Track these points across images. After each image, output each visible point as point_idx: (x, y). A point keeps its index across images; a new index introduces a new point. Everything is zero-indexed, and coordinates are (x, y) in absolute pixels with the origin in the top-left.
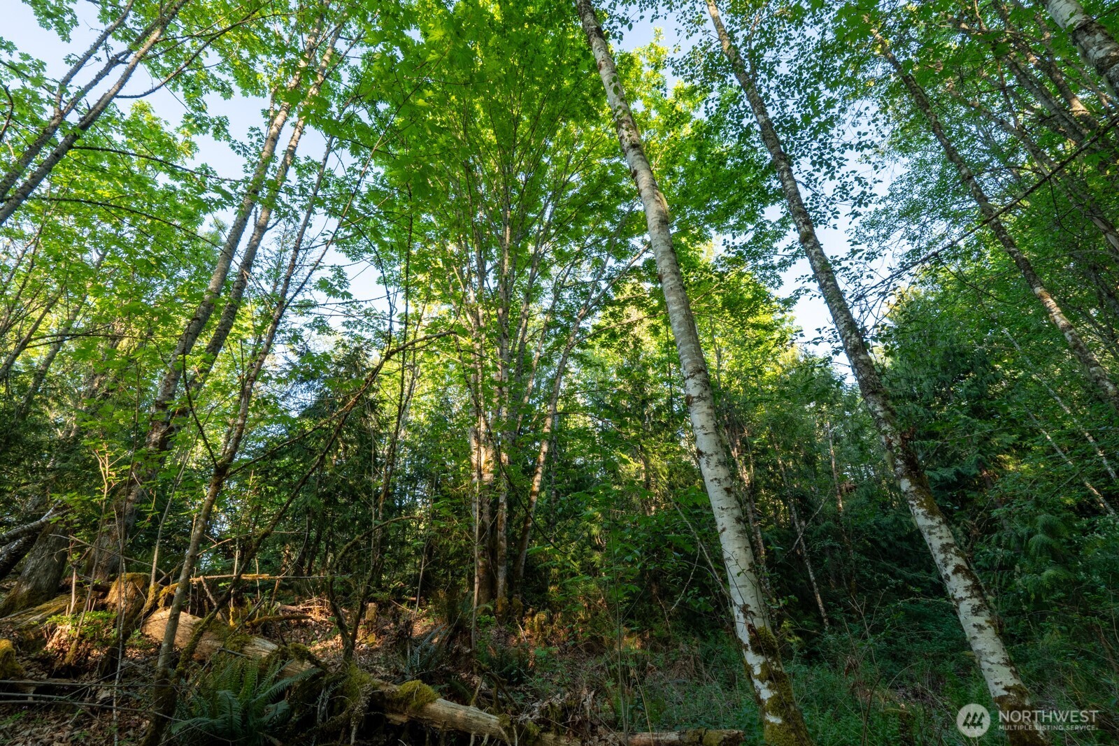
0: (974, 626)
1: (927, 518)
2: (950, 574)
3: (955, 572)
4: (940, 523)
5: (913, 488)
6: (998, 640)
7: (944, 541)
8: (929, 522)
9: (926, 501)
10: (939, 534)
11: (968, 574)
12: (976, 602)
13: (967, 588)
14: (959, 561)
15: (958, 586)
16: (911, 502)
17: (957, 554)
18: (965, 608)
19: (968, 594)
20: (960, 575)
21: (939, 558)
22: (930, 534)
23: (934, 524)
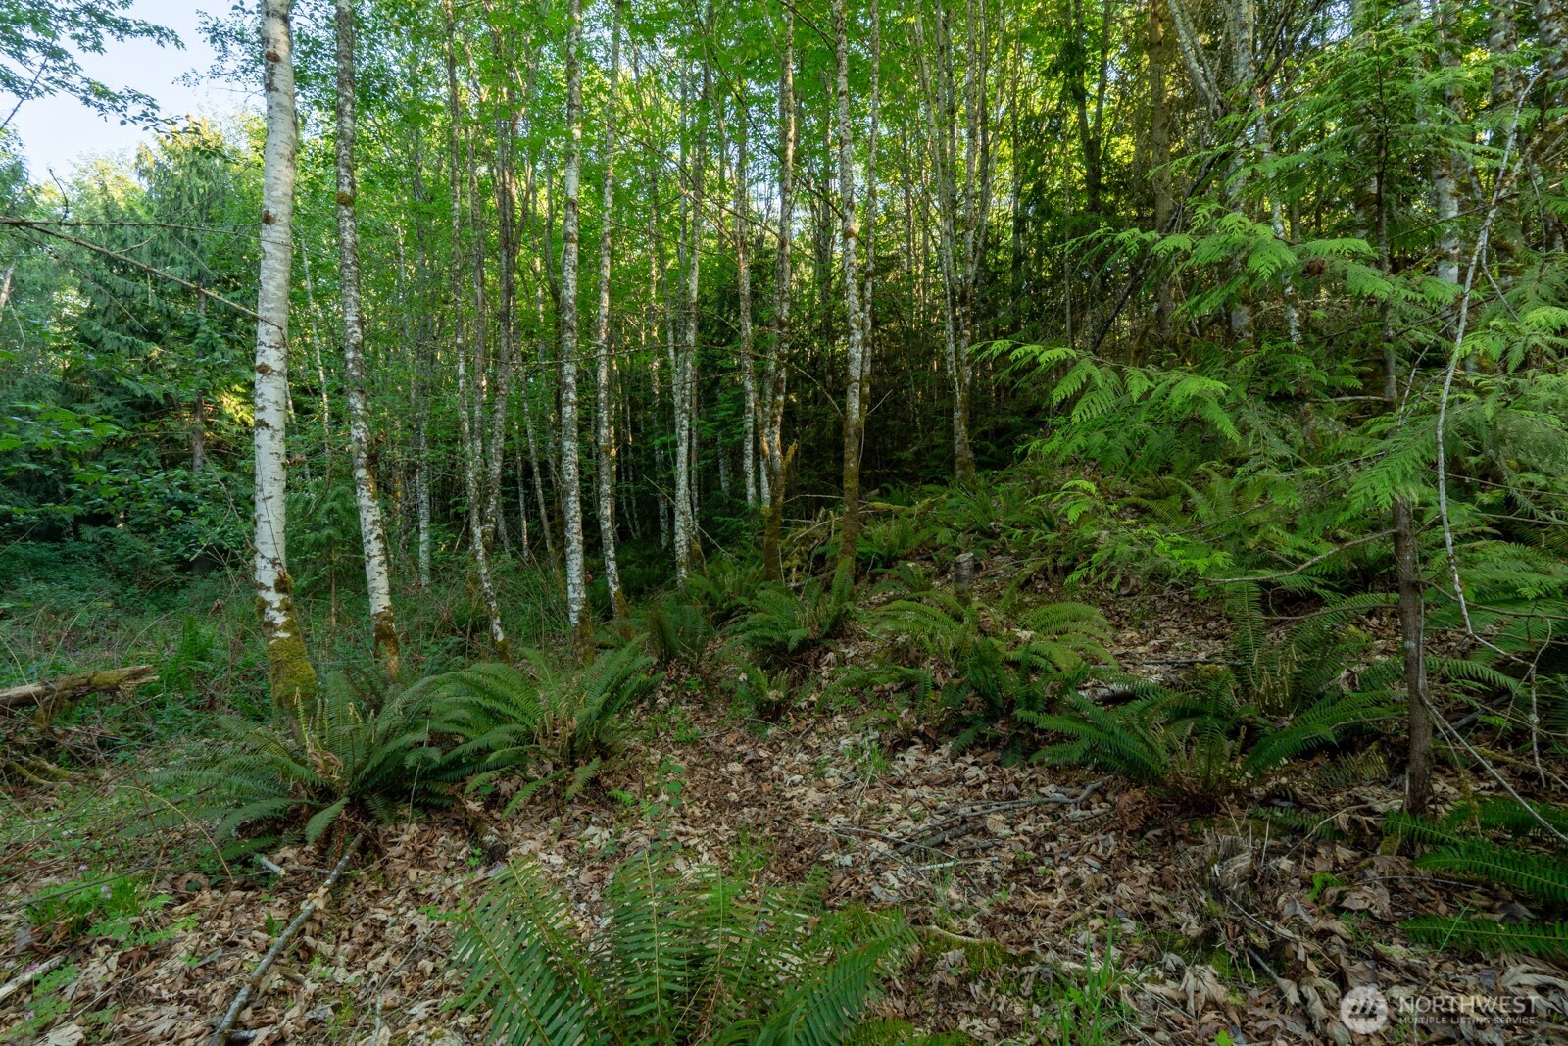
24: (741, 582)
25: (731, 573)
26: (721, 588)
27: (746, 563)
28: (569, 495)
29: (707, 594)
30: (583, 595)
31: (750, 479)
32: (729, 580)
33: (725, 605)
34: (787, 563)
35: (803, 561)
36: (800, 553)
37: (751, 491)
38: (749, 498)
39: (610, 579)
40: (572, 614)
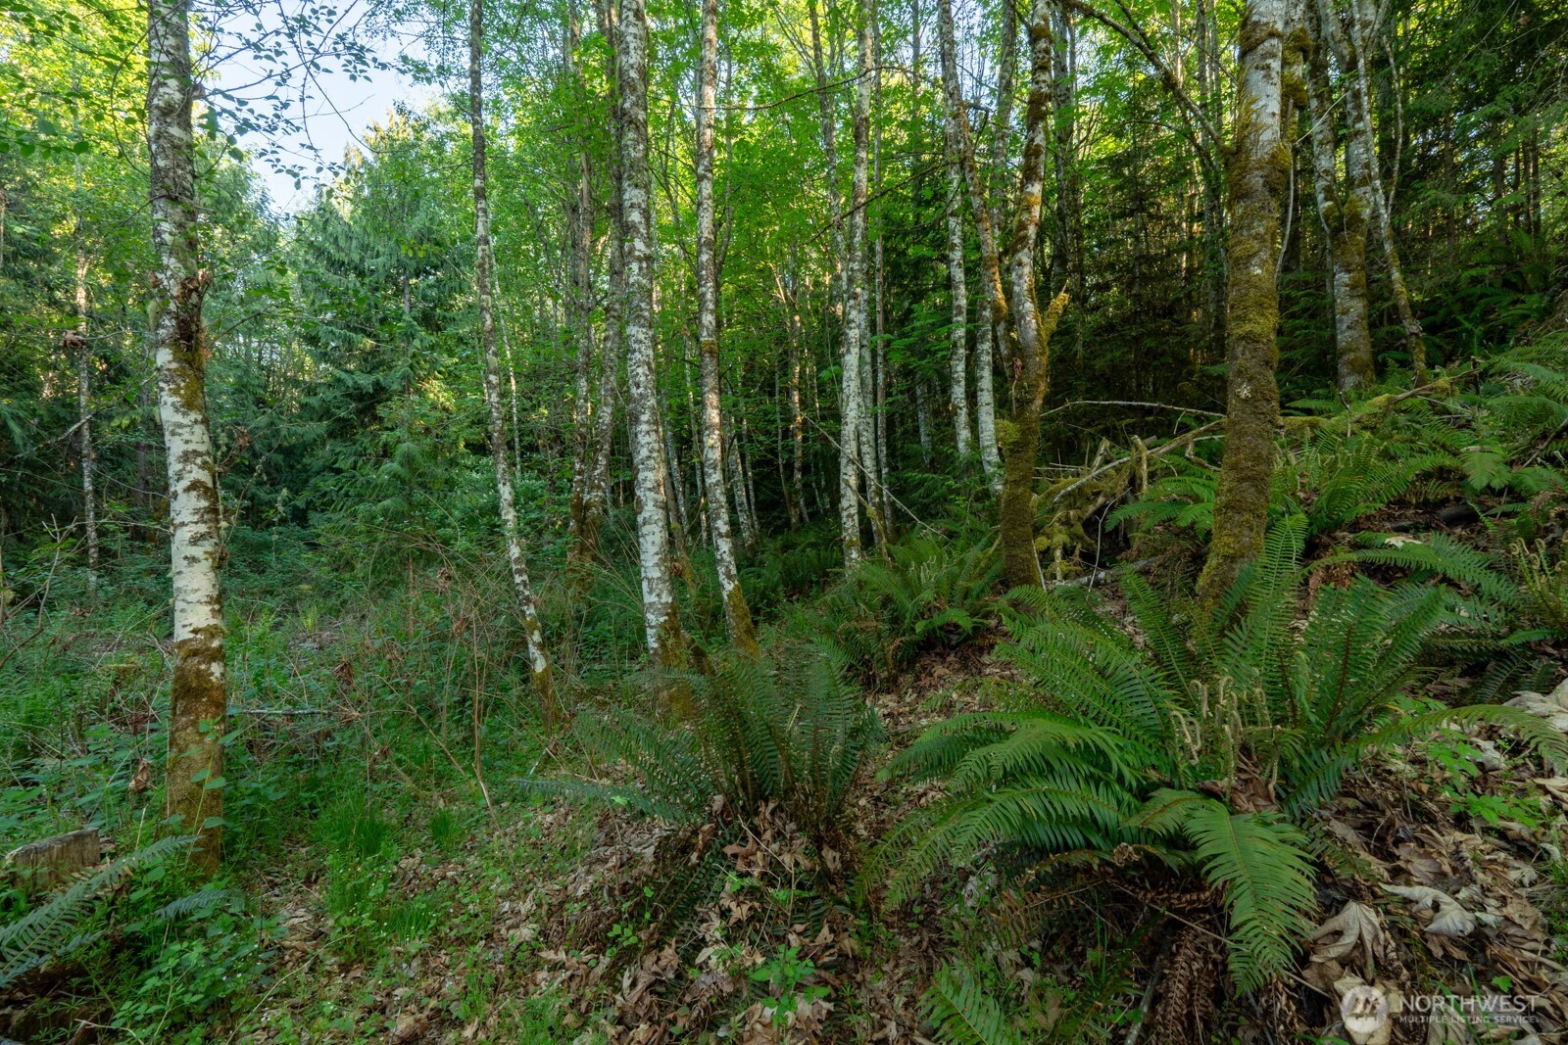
0: (186, 558)
1: (177, 411)
2: (180, 491)
3: (187, 490)
4: (196, 422)
5: (174, 366)
6: (211, 575)
7: (190, 447)
8: (179, 418)
9: (187, 387)
10: (186, 437)
11: (208, 492)
12: (203, 528)
13: (196, 511)
14: (204, 476)
15: (186, 508)
16: (161, 384)
17: (204, 466)
18: (182, 536)
19: (196, 518)
20: (194, 493)
21: (174, 467)
22: (173, 434)
23: (185, 421)
24: (953, 579)
25: (933, 560)
26: (912, 588)
27: (960, 543)
28: (636, 421)
29: (887, 601)
30: (666, 598)
31: (962, 418)
32: (930, 574)
33: (920, 627)
34: (1042, 542)
35: (1074, 537)
36: (1067, 522)
37: (964, 434)
38: (961, 445)
39: (721, 570)
40: (649, 631)
